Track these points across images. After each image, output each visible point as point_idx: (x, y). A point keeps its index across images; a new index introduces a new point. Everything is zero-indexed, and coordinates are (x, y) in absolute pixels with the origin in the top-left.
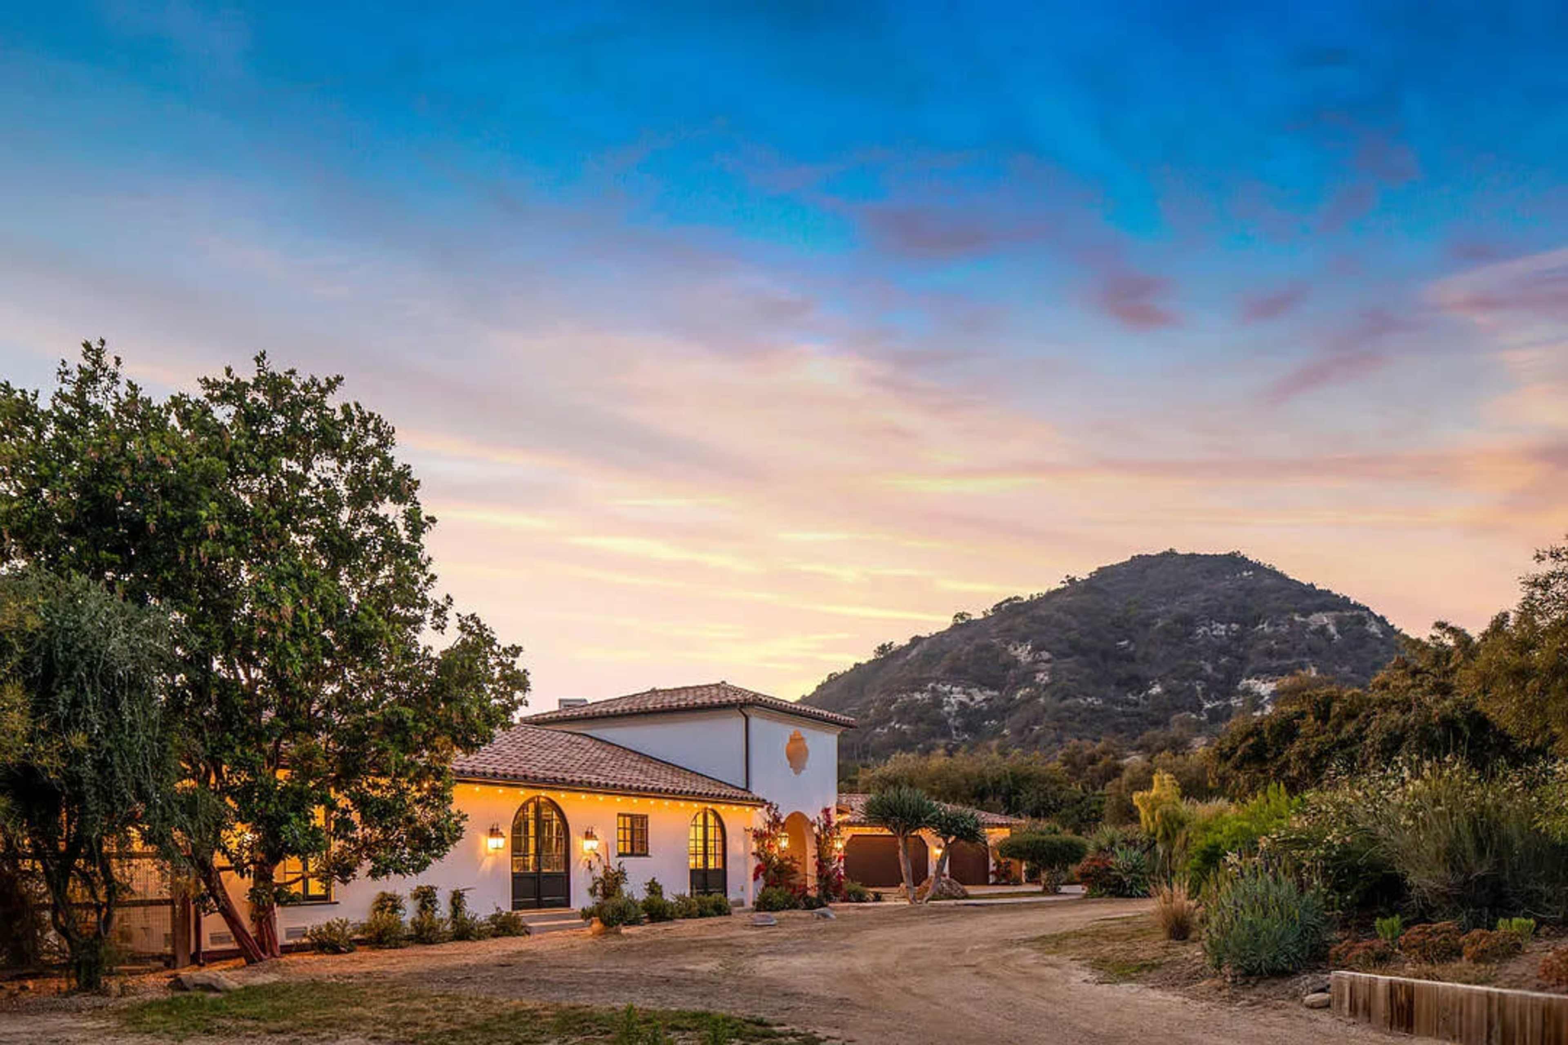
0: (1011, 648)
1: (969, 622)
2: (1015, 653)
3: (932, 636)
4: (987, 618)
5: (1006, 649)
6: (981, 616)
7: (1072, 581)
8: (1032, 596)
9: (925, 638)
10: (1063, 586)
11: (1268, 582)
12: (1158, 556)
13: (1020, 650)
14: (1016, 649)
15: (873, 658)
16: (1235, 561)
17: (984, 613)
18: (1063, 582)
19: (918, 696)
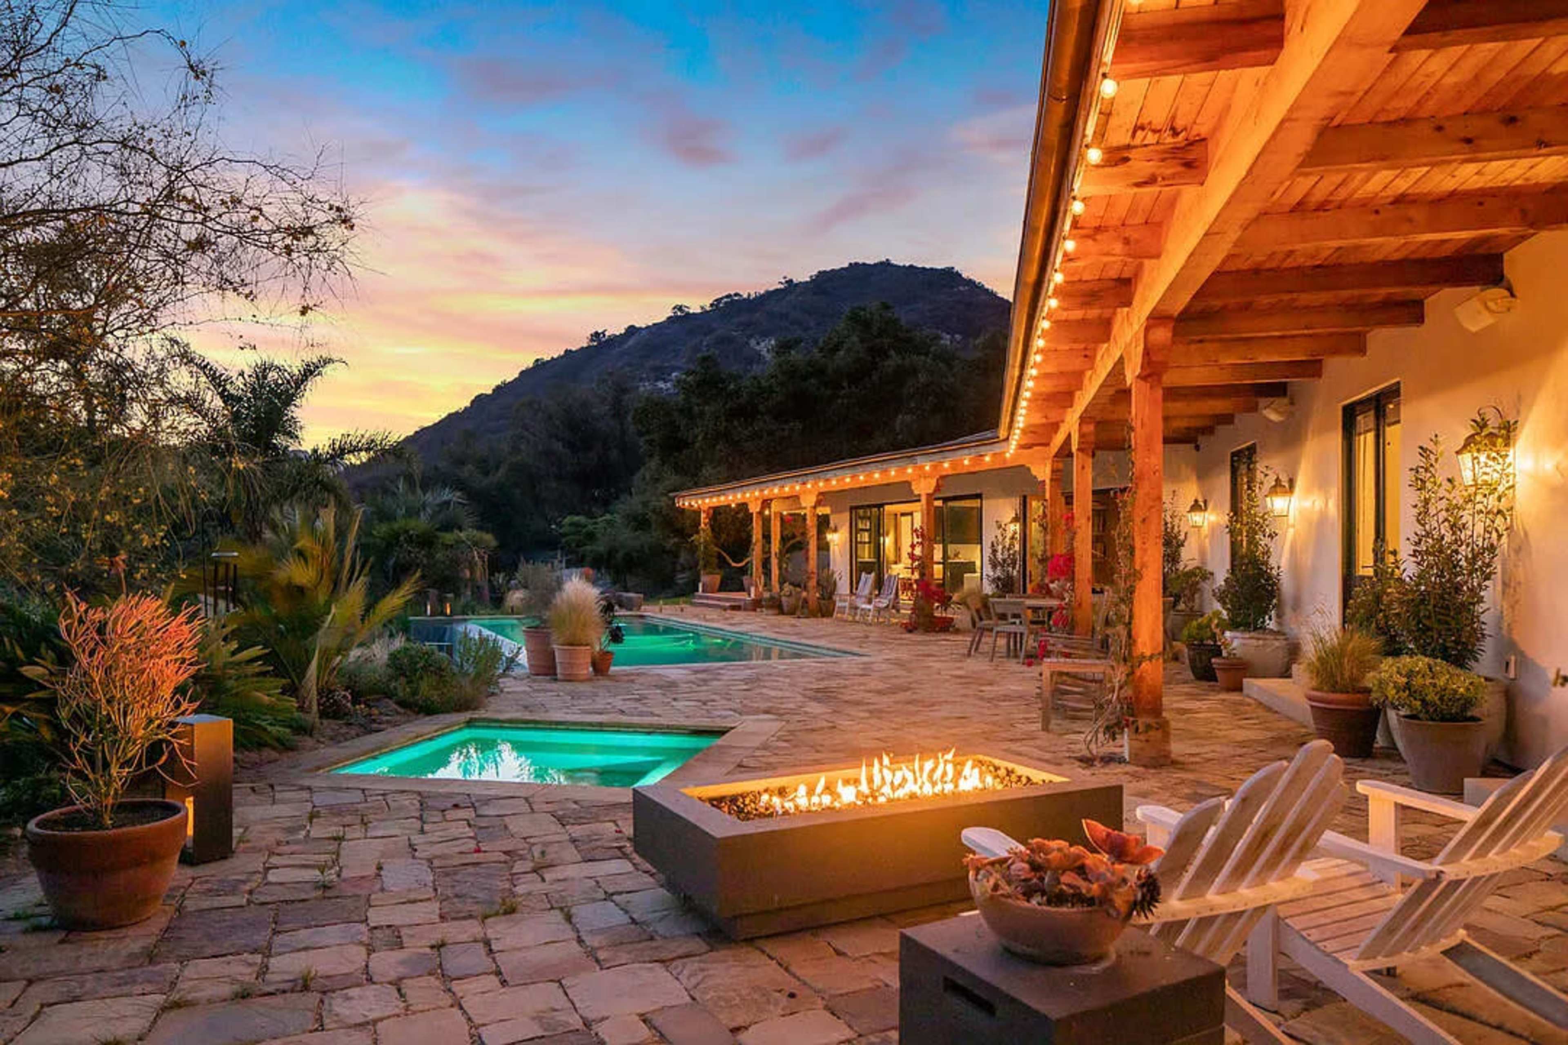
0: (753, 342)
1: (688, 314)
2: (758, 348)
3: (648, 327)
4: (705, 313)
5: (747, 343)
6: (699, 311)
7: (790, 282)
8: (749, 295)
9: (640, 329)
10: (782, 286)
11: (983, 297)
12: (875, 265)
13: (763, 344)
14: (758, 344)
15: (585, 345)
16: (950, 276)
17: (702, 308)
18: (781, 283)
19: (661, 385)
